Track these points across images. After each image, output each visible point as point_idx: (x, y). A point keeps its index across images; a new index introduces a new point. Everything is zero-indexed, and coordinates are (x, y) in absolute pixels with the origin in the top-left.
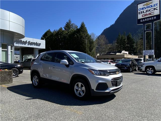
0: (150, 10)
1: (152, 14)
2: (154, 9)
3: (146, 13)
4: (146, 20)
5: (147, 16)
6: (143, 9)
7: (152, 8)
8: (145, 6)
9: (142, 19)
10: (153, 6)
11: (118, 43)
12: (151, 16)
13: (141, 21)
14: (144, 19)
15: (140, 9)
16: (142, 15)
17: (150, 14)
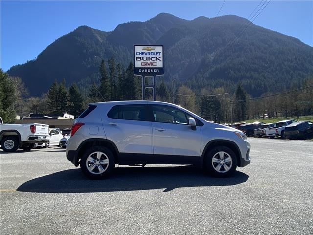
0: (152, 59)
1: (154, 64)
2: (157, 59)
3: (146, 61)
4: (146, 70)
5: (148, 66)
6: (142, 54)
7: (153, 56)
8: (146, 52)
9: (142, 68)
10: (155, 54)
11: (51, 98)
12: (152, 66)
13: (140, 71)
14: (144, 68)
15: (138, 54)
16: (142, 63)
17: (152, 64)
